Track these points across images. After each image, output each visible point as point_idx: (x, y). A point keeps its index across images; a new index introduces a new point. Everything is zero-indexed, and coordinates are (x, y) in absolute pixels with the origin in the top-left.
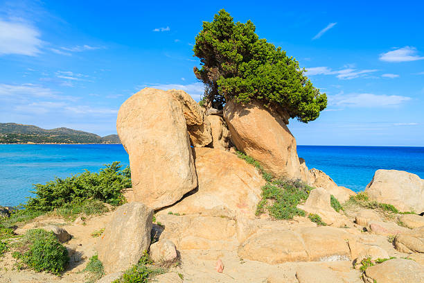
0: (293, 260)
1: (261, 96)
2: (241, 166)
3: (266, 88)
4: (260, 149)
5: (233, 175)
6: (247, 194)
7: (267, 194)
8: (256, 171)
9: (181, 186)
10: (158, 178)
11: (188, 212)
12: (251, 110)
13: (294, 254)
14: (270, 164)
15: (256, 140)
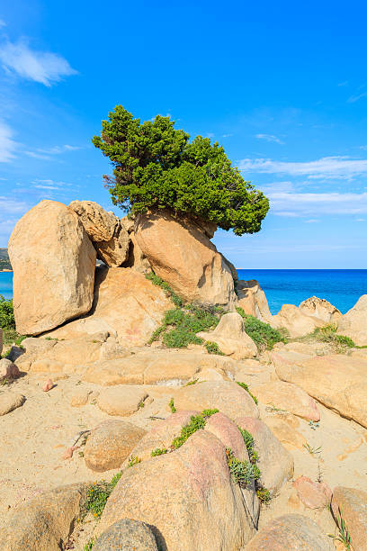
0: (127, 382)
1: (162, 205)
2: (144, 288)
3: (167, 195)
4: (166, 267)
5: (130, 298)
6: (141, 319)
7: (170, 320)
8: (162, 293)
9: (64, 309)
10: (39, 300)
11: (68, 337)
12: (155, 222)
13: (129, 376)
14: (179, 286)
15: (159, 257)
